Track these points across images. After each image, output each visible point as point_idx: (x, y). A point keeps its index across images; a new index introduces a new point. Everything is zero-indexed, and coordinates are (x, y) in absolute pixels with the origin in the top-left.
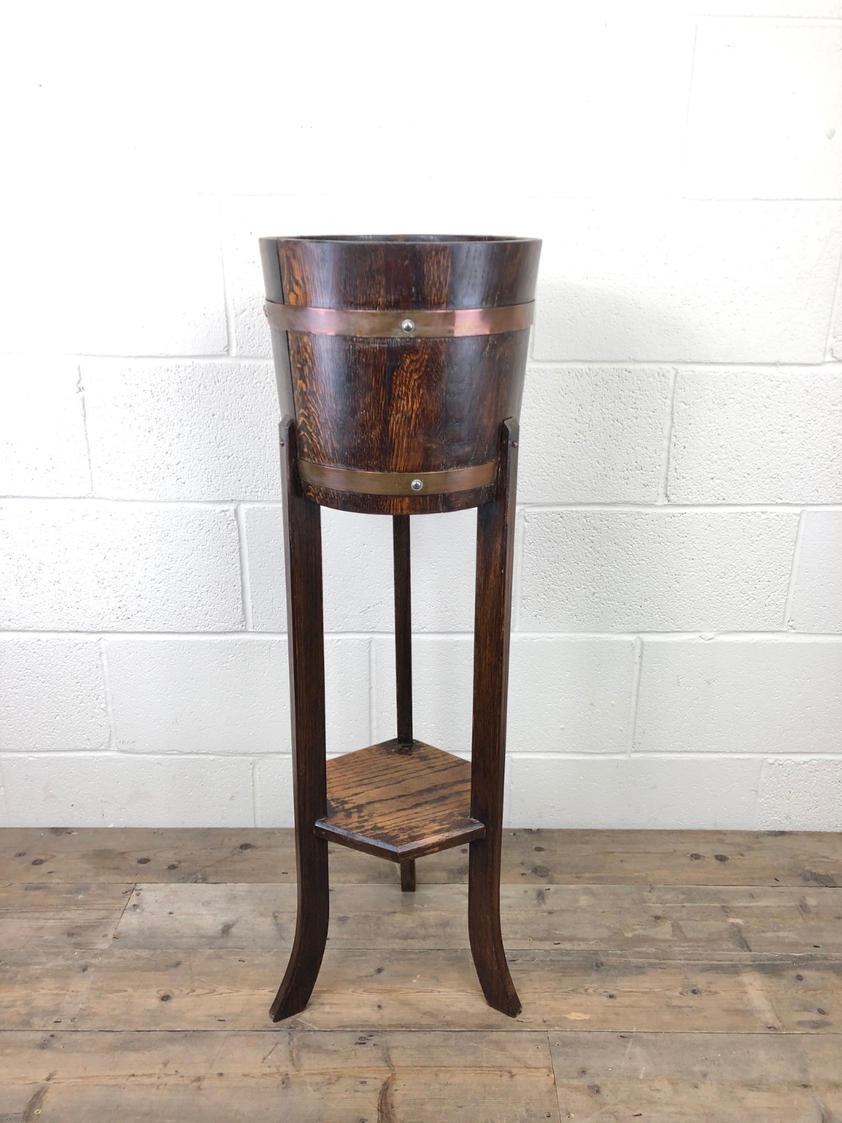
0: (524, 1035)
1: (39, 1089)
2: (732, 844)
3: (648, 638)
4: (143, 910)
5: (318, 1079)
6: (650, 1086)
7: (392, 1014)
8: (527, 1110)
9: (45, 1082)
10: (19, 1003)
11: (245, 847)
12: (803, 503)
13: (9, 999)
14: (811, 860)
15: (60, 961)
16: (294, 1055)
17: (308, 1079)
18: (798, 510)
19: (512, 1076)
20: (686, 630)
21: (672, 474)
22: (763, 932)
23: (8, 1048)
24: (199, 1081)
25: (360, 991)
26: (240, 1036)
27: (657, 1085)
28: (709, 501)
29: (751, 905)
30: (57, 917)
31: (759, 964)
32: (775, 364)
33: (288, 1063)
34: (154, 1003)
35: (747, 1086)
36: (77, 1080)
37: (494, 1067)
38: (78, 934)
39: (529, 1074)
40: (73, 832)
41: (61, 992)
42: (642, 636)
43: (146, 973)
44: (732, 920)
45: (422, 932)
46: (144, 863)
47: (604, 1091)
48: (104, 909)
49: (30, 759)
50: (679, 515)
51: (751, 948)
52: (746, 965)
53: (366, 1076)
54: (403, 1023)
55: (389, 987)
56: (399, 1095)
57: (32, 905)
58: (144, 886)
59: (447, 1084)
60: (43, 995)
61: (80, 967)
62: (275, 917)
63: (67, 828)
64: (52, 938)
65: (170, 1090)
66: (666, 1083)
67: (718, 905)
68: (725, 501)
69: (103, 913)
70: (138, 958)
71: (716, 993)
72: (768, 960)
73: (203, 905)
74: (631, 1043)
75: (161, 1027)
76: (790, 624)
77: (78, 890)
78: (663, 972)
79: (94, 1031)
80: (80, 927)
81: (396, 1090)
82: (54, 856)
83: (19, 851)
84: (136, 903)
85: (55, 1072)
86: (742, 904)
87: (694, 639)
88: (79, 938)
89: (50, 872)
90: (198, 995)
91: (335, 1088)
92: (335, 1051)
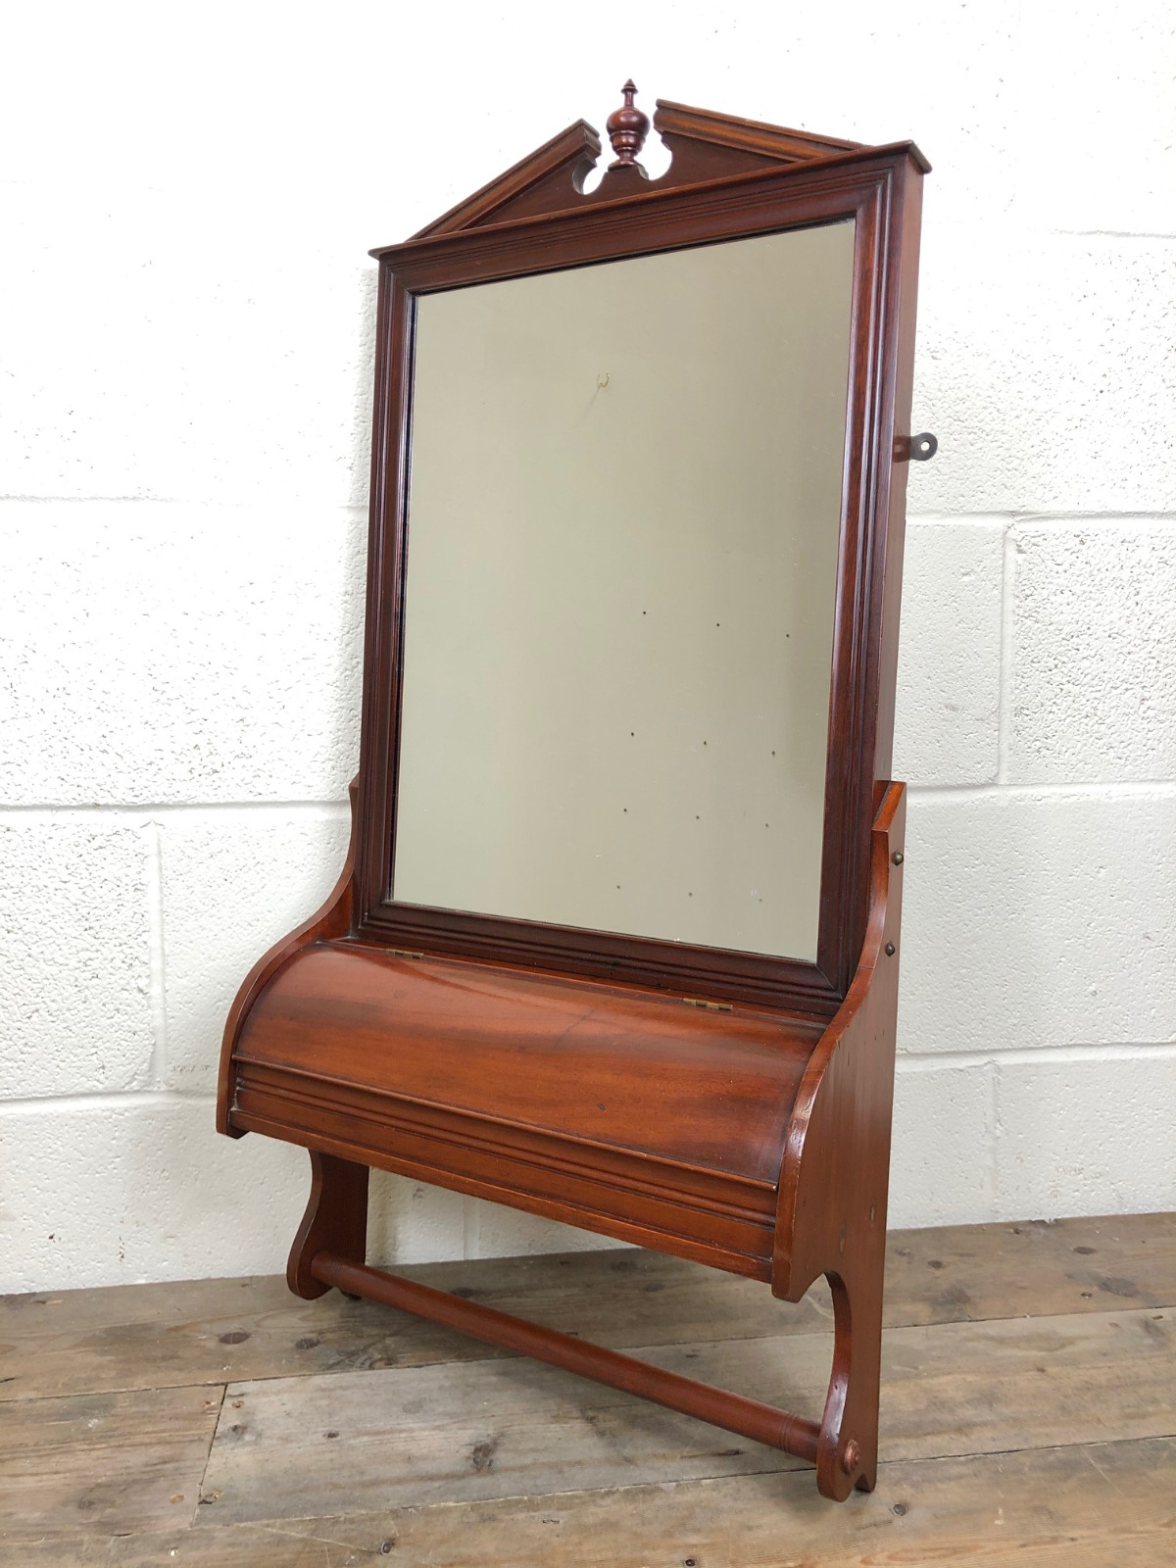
4: (259, 1435)
30: (41, 1469)
38: (102, 1501)
40: (50, 1299)
46: (234, 1342)
48: (159, 1443)
58: (249, 1387)
63: (34, 1294)
64: (37, 1515)
73: (406, 1409)
77: (86, 1410)
80: (109, 1486)
82: (13, 1348)
84: (237, 1423)
88: (109, 1511)
89: (7, 1380)
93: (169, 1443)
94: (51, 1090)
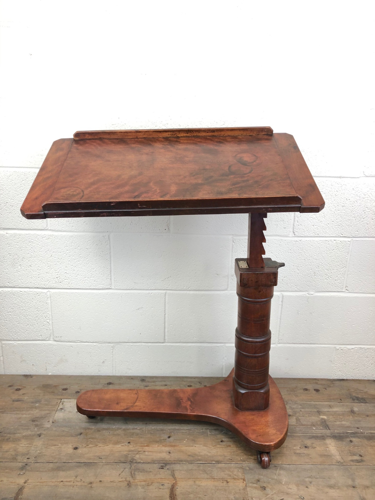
0: (232, 465)
1: (20, 487)
2: (321, 384)
3: (285, 294)
4: (65, 411)
5: (143, 483)
6: (287, 487)
7: (175, 456)
8: (234, 497)
9: (24, 484)
10: (11, 450)
11: (110, 384)
12: (351, 236)
13: (7, 448)
14: (356, 391)
15: (29, 433)
16: (133, 473)
17: (139, 484)
18: (349, 239)
19: (228, 482)
20: (301, 290)
21: (296, 223)
22: (336, 422)
23: (6, 469)
24: (91, 484)
25: (161, 446)
26: (109, 465)
27: (290, 486)
28: (312, 235)
29: (330, 410)
30: (27, 413)
31: (334, 436)
32: (340, 177)
33: (130, 477)
34: (71, 451)
35: (329, 487)
36: (37, 483)
37: (220, 479)
38: (36, 421)
39: (235, 482)
40: (33, 376)
41: (30, 446)
42: (283, 293)
43: (67, 438)
44: (322, 417)
46: (65, 390)
47: (267, 489)
48: (47, 410)
49: (15, 344)
50: (299, 241)
51: (330, 428)
52: (328, 436)
53: (164, 482)
54: (180, 460)
55: (173, 444)
56: (179, 491)
57: (16, 408)
58: (65, 400)
59: (199, 486)
60: (22, 446)
61: (38, 435)
63: (30, 375)
64: (25, 422)
65: (79, 488)
66: (294, 486)
67: (316, 410)
68: (318, 235)
69: (47, 412)
70: (63, 431)
71: (315, 448)
72: (337, 434)
74: (279, 469)
75: (74, 461)
76: (346, 288)
77: (36, 402)
78: (292, 439)
79: (45, 463)
80: (38, 417)
81: (177, 488)
82: (25, 387)
83: (10, 385)
84: (61, 407)
85: (28, 480)
86: (326, 410)
87: (305, 295)
88: (37, 422)
89: (24, 394)
90: (90, 447)
91: (151, 487)
92: (151, 471)
93: (49, 410)
94: (32, 339)
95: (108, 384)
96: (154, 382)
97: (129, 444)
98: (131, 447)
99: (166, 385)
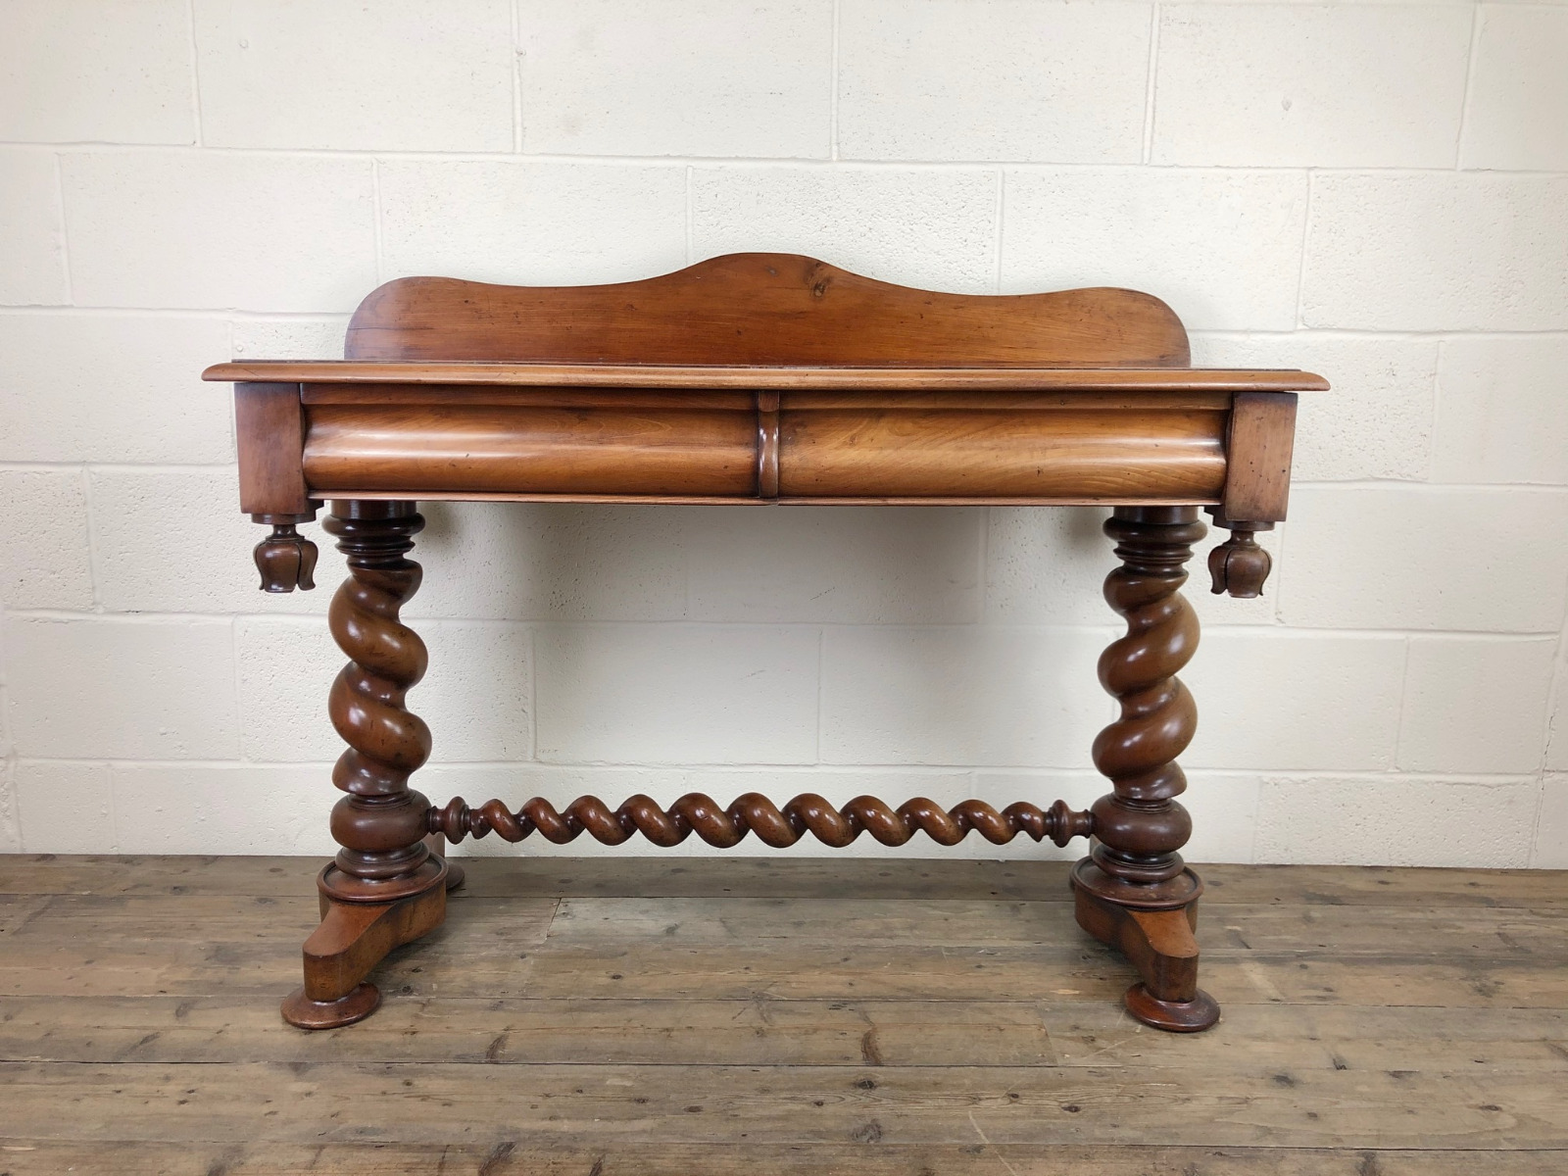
0: (1009, 1003)
1: (498, 1036)
2: (1226, 873)
4: (575, 917)
5: (794, 1031)
6: (1148, 1038)
7: (863, 988)
8: (1019, 1052)
9: (503, 1032)
10: (459, 980)
13: (447, 977)
14: (1316, 885)
15: (494, 951)
16: (765, 1016)
17: (784, 1032)
19: (1001, 1031)
22: (1263, 935)
24: (668, 1031)
25: (827, 973)
26: (704, 1003)
27: (1155, 1036)
29: (1250, 917)
31: (1260, 957)
33: (760, 1021)
34: (604, 980)
36: (537, 1030)
37: (980, 1024)
38: (506, 933)
39: (1019, 1029)
41: (503, 972)
43: (591, 960)
45: (889, 934)
46: (566, 883)
47: (1099, 1040)
48: (530, 916)
51: (1251, 947)
52: (1246, 958)
53: (845, 1029)
54: (878, 995)
55: (858, 971)
56: (883, 1042)
58: (569, 899)
59: (932, 1036)
60: (484, 973)
61: (518, 955)
62: (723, 922)
64: (480, 935)
65: (639, 1038)
67: (1214, 917)
69: (533, 919)
70: (580, 949)
72: (1270, 955)
73: (641, 912)
75: (618, 997)
76: (1278, 616)
79: (546, 999)
80: (509, 928)
81: (878, 1039)
84: (565, 912)
85: (513, 1026)
86: (1240, 916)
88: (509, 936)
90: (652, 976)
91: (815, 1037)
92: (809, 1014)
93: (535, 916)
95: (673, 870)
96: (791, 867)
97: (748, 971)
98: (753, 975)
99: (824, 873)
